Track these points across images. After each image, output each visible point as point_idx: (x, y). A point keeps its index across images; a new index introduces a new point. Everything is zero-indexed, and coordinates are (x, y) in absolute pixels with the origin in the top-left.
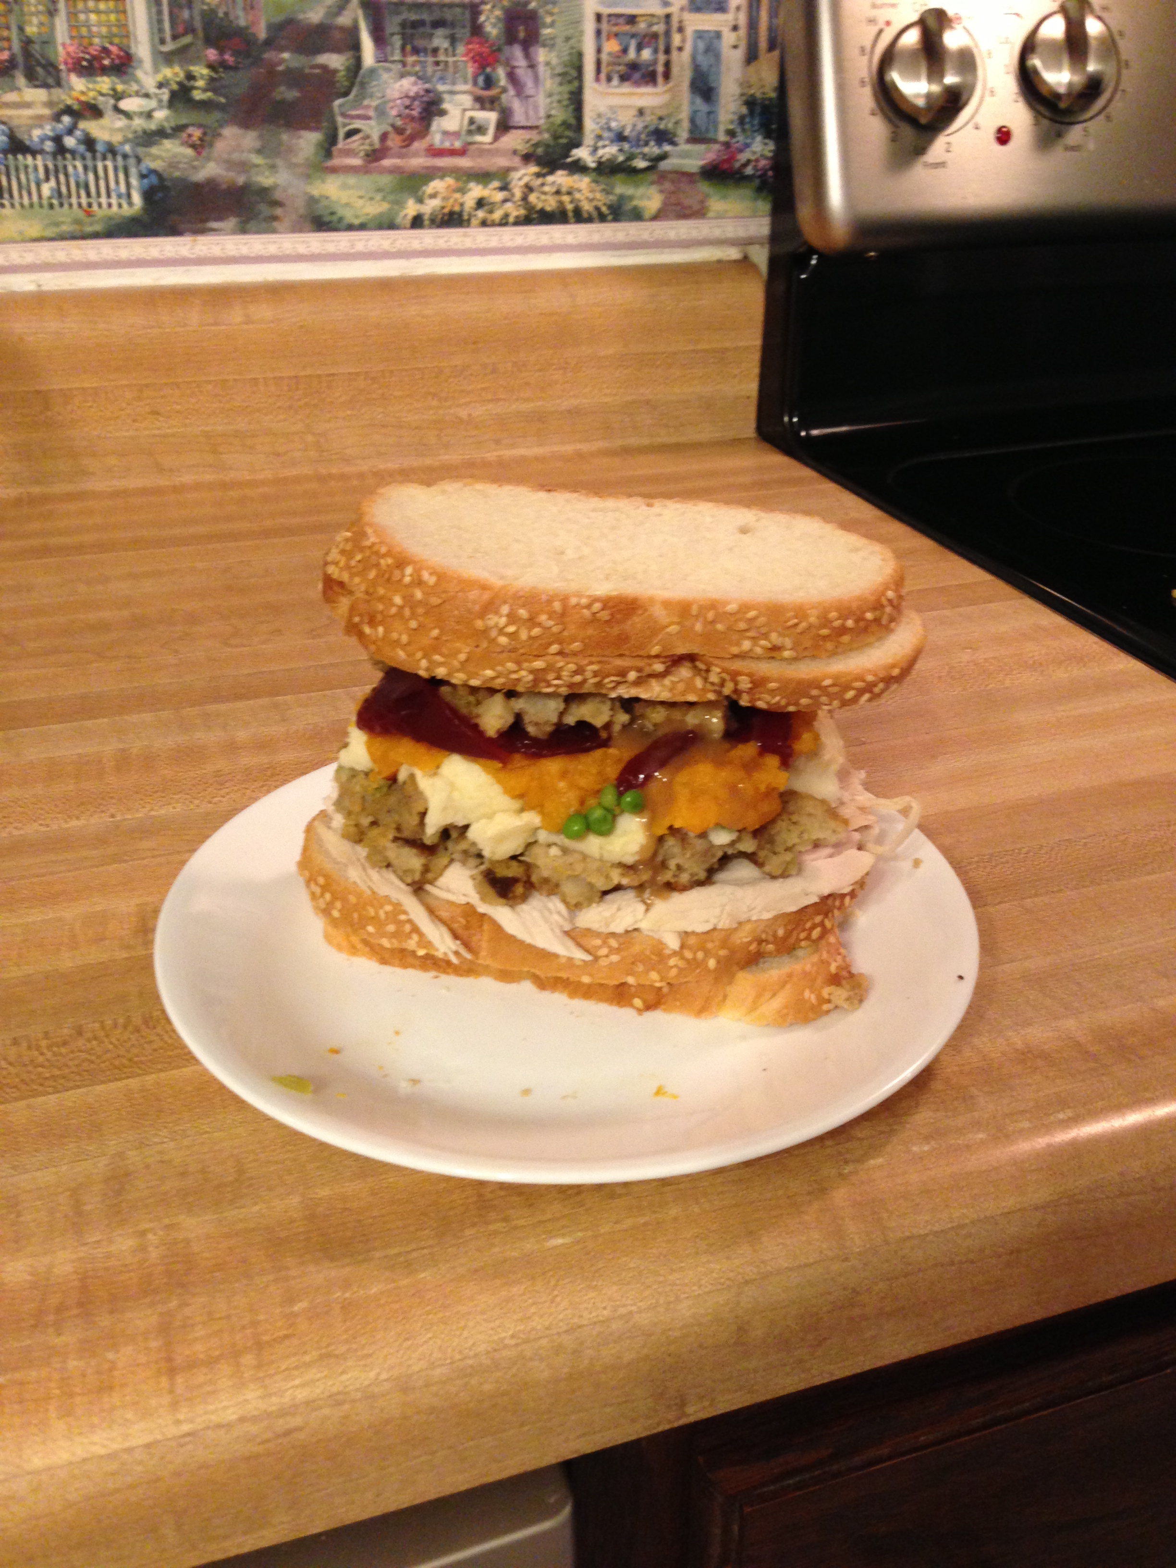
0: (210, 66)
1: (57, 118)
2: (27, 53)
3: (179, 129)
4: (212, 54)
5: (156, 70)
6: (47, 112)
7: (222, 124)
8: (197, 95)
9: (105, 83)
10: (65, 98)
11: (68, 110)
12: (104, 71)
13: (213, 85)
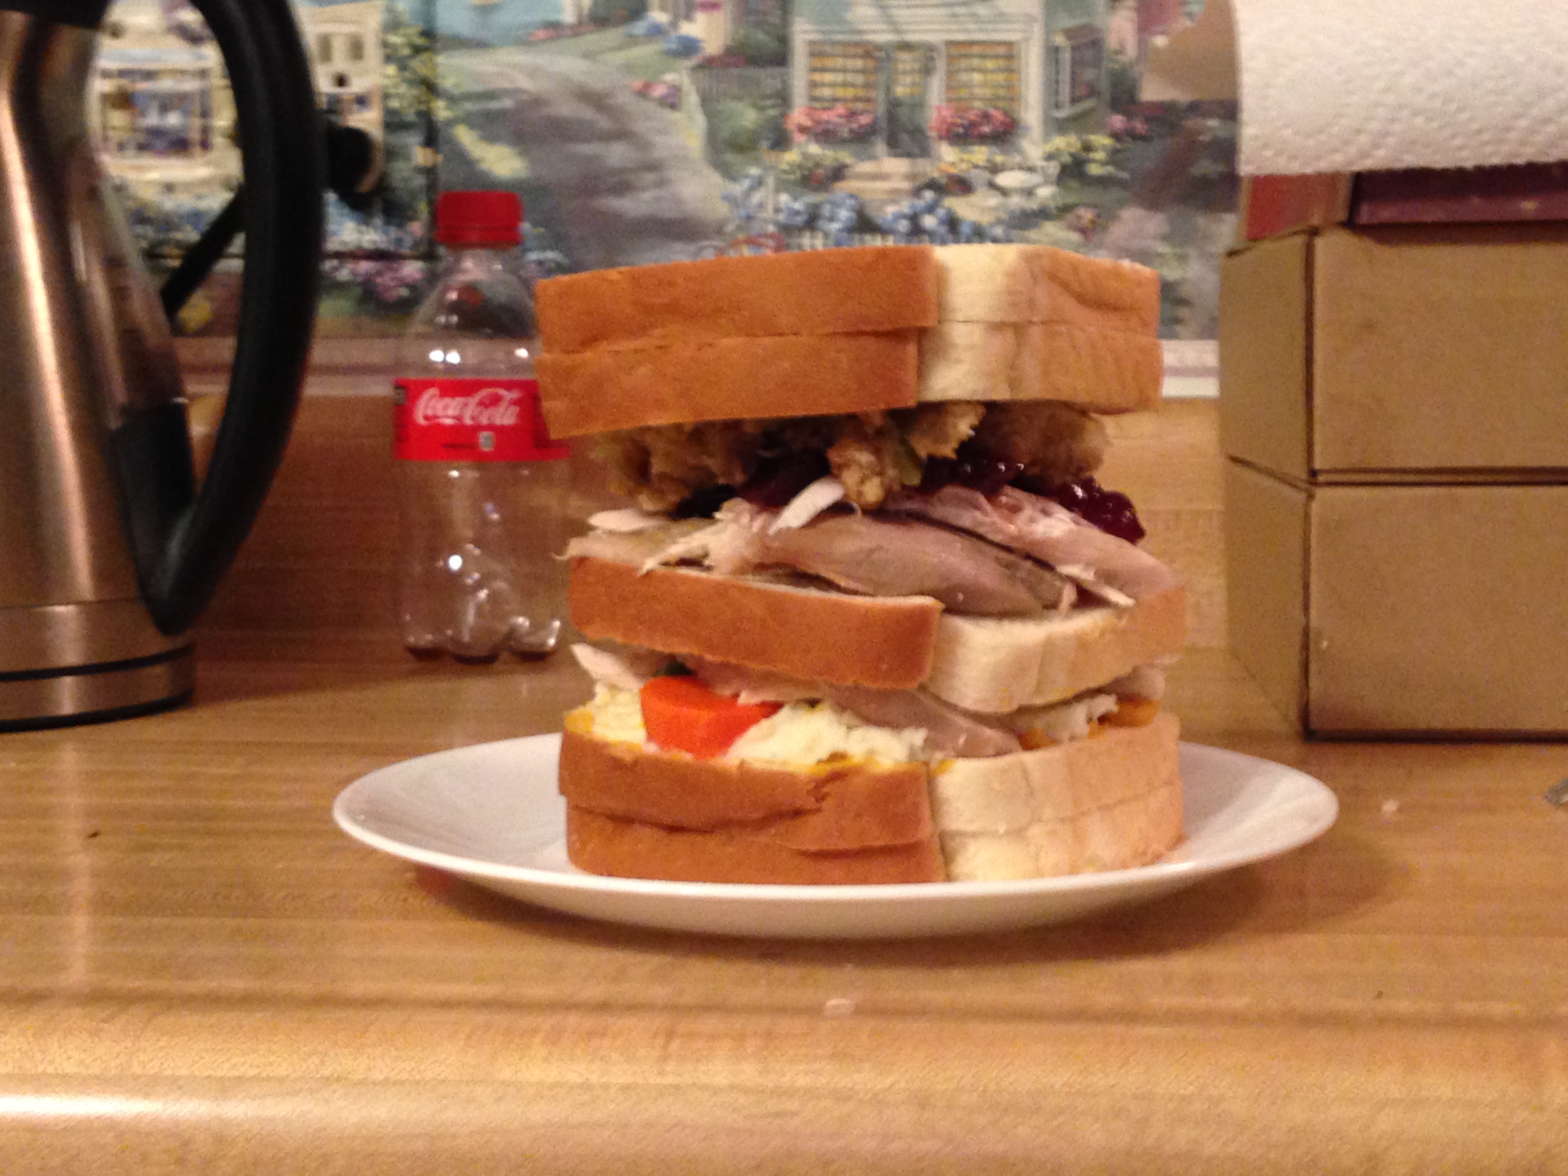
0: (1116, 136)
1: (917, 192)
2: (892, 117)
3: (1065, 210)
4: (1118, 121)
5: (1047, 137)
6: (905, 185)
7: (1122, 204)
8: (1094, 170)
9: (980, 154)
10: (929, 169)
11: (932, 185)
12: (983, 139)
13: (1114, 158)
